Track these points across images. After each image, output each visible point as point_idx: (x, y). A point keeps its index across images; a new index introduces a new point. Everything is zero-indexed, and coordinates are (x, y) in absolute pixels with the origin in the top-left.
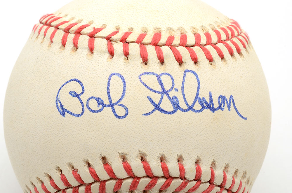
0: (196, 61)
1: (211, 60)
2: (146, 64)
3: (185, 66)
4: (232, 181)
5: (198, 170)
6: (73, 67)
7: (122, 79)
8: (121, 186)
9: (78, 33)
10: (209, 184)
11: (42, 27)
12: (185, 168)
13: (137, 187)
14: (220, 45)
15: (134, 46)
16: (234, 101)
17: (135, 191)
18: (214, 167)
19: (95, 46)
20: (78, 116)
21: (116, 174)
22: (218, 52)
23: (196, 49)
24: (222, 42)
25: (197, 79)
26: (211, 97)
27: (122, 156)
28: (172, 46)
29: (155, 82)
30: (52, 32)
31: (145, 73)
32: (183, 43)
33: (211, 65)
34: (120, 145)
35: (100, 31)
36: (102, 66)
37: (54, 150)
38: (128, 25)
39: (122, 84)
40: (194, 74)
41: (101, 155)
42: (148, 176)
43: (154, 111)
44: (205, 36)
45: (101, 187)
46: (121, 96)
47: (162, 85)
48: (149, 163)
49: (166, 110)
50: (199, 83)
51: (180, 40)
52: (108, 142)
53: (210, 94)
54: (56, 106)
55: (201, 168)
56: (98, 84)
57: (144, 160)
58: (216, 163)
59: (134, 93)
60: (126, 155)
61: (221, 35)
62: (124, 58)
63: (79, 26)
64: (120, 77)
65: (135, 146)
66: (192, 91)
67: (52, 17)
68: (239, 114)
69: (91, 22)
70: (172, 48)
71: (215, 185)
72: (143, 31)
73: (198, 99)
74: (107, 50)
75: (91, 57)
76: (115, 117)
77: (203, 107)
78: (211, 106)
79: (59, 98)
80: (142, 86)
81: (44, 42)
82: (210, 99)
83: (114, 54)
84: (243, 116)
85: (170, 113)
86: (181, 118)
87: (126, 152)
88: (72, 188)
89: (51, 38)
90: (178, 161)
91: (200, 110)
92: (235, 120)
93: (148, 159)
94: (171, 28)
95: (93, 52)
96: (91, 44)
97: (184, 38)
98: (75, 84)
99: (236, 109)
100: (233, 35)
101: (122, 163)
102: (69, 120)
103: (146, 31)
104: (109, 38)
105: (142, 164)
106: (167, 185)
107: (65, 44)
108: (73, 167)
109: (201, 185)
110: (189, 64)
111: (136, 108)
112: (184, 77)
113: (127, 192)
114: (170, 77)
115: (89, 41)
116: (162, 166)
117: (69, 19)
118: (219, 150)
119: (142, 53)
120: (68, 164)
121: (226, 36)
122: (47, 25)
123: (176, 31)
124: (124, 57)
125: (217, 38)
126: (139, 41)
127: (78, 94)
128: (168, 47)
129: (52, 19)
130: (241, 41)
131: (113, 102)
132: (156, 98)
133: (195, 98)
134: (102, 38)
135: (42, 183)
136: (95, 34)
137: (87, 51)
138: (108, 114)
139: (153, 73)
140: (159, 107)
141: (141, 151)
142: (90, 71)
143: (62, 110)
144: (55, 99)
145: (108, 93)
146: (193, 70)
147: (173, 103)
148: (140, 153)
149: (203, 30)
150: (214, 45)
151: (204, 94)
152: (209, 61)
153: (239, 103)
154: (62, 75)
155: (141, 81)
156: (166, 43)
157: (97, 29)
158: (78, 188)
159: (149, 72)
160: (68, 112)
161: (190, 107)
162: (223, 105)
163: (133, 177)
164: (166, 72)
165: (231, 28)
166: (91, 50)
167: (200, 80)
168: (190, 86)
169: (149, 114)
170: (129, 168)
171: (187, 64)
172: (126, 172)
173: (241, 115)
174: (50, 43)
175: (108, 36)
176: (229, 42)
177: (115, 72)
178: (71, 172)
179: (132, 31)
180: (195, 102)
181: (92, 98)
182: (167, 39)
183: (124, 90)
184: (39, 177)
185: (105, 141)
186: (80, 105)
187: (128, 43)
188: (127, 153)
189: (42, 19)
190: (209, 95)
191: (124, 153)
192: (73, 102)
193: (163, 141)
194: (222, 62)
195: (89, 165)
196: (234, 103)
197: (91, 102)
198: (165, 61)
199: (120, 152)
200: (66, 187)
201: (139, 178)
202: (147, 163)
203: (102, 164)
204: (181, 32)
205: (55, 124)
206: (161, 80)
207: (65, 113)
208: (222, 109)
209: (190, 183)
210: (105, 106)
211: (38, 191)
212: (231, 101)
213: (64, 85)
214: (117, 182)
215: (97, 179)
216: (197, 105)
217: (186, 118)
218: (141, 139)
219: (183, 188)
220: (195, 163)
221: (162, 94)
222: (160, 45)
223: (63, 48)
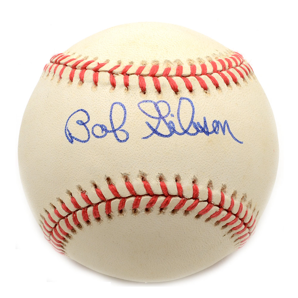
0: (191, 90)
1: (205, 88)
2: (145, 93)
3: (181, 94)
4: (231, 201)
5: (195, 189)
6: (80, 99)
7: (123, 107)
8: (124, 204)
9: (84, 68)
10: (206, 203)
11: (52, 65)
12: (182, 186)
13: (139, 204)
14: (215, 75)
15: (133, 77)
16: (228, 125)
17: (138, 209)
18: (211, 187)
19: (99, 79)
20: (85, 142)
21: (120, 193)
22: (212, 80)
23: (192, 79)
24: (218, 72)
25: (192, 105)
26: (205, 122)
27: (124, 176)
28: (169, 76)
29: (152, 109)
30: (61, 69)
31: (143, 101)
32: (179, 74)
33: (206, 93)
34: (123, 166)
35: (103, 66)
36: (105, 97)
37: (64, 175)
38: (129, 59)
39: (123, 112)
40: (189, 101)
41: (105, 176)
42: (148, 194)
43: (152, 134)
44: (201, 67)
45: (107, 206)
46: (122, 122)
47: (159, 111)
48: (149, 182)
49: (163, 134)
50: (193, 109)
51: (176, 71)
52: (112, 164)
53: (205, 119)
54: (65, 134)
55: (198, 187)
56: (102, 112)
57: (144, 180)
58: (213, 183)
59: (134, 119)
60: (128, 176)
61: (216, 66)
62: (125, 89)
63: (85, 63)
64: (121, 105)
65: (136, 167)
66: (187, 117)
67: (61, 56)
68: (234, 138)
69: (96, 59)
70: (168, 78)
71: (213, 204)
72: (142, 64)
73: (193, 123)
74: (110, 82)
75: (96, 89)
76: (117, 141)
77: (198, 131)
78: (206, 130)
79: (68, 128)
80: (141, 113)
81: (54, 79)
82: (204, 123)
83: (115, 86)
84: (239, 140)
85: (166, 136)
86: (177, 140)
87: (127, 173)
88: (81, 209)
89: (60, 74)
90: (176, 181)
91: (195, 133)
92: (230, 144)
93: (148, 178)
94: (168, 61)
95: (97, 85)
96: (95, 77)
97: (180, 69)
98: (81, 113)
99: (231, 133)
100: (230, 66)
101: (124, 183)
102: (77, 146)
103: (145, 64)
104: (111, 71)
105: (143, 183)
106: (166, 203)
107: (73, 78)
108: (81, 190)
109: (199, 204)
110: (184, 92)
111: (136, 133)
112: (180, 104)
113: (130, 210)
114: (167, 104)
115: (94, 75)
116: (160, 184)
117: (76, 57)
118: (215, 171)
119: (140, 83)
120: (77, 187)
121: (223, 66)
122: (57, 63)
123: (172, 63)
124: (125, 87)
125: (213, 68)
126: (139, 73)
127: (84, 122)
128: (164, 77)
129: (61, 58)
130: (238, 71)
131: (115, 128)
132: (154, 123)
133: (190, 122)
134: (105, 72)
135: (55, 208)
136: (98, 69)
137: (92, 84)
138: (111, 139)
139: (151, 101)
140: (156, 131)
141: (141, 171)
142: (94, 101)
143: (71, 137)
144: (64, 129)
145: (110, 120)
146: (188, 98)
147: (170, 128)
148: (140, 173)
149: (199, 61)
150: (209, 75)
151: (199, 119)
152: (203, 90)
153: (234, 128)
154: (70, 107)
155: (140, 109)
156: (163, 74)
157: (101, 64)
158: (87, 209)
159: (147, 101)
160: (76, 139)
161: (185, 130)
162: (217, 129)
163: (135, 195)
164: (163, 100)
165: (229, 59)
166: (96, 83)
167: (194, 106)
168: (185, 112)
169: (148, 137)
170: (131, 187)
171: (183, 92)
172: (129, 190)
173: (236, 139)
174: (59, 79)
175: (111, 69)
176: (224, 72)
177: (116, 102)
178: (80, 194)
179: (132, 65)
180: (190, 126)
181: (97, 125)
182: (164, 70)
183: (125, 117)
184: (52, 203)
185: (109, 163)
186: (86, 132)
187: (129, 75)
188: (129, 173)
189: (53, 59)
190: (203, 120)
191: (126, 173)
192: (80, 130)
193: (161, 162)
194: (216, 91)
195: (96, 186)
196: (228, 128)
197: (96, 129)
198: (162, 90)
199: (123, 173)
200: (76, 209)
201: (141, 196)
202: (147, 182)
203: (107, 185)
204: (178, 64)
205: (65, 151)
206: (158, 107)
207: (73, 140)
208: (217, 133)
209: (188, 201)
210: (108, 132)
211: (51, 216)
212: (226, 126)
213: (72, 115)
214: (121, 201)
215: (103, 199)
216: (192, 129)
217: (181, 140)
218: (141, 160)
219: (182, 205)
220: (192, 182)
221: (159, 120)
222: (158, 75)
223: (71, 83)
